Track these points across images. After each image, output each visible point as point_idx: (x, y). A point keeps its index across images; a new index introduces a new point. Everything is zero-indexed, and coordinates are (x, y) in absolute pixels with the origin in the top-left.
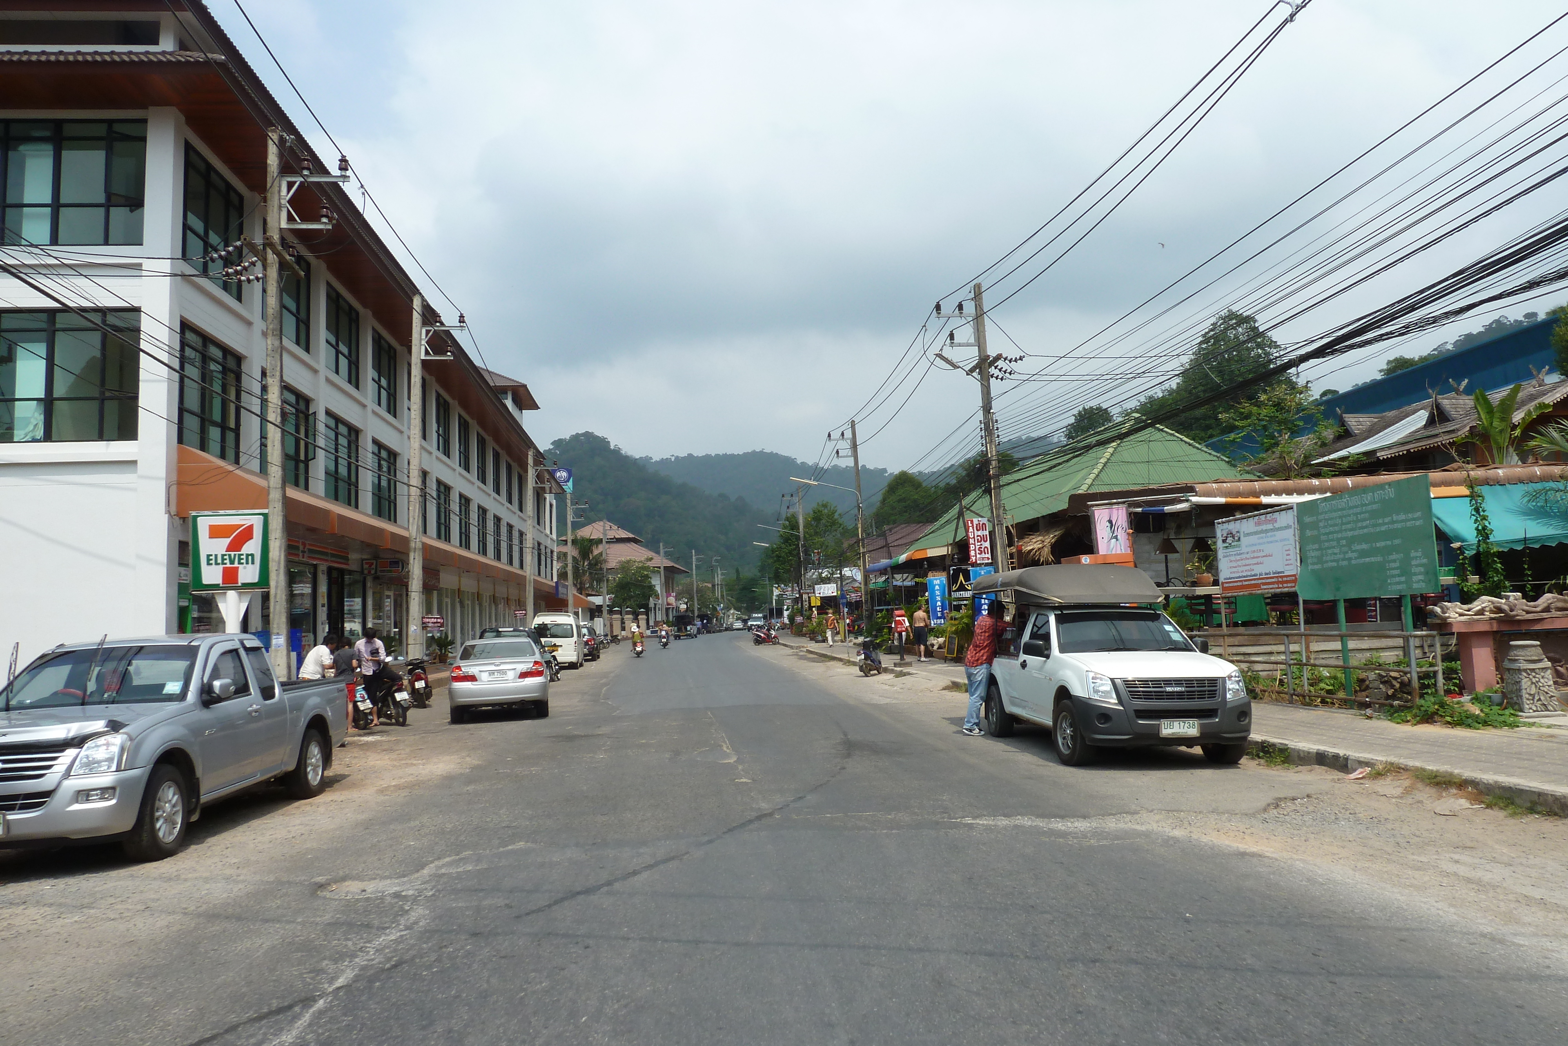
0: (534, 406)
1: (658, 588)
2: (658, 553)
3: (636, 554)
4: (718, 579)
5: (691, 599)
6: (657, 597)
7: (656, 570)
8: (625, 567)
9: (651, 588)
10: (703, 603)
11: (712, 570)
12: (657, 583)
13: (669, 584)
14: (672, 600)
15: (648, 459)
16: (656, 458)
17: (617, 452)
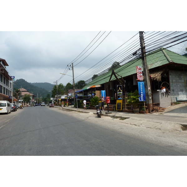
0: (8, 65)
1: (31, 99)
2: (31, 93)
3: (28, 93)
4: (41, 98)
5: (37, 101)
6: (31, 100)
7: (31, 96)
8: (25, 95)
9: (30, 98)
10: (39, 101)
11: (40, 96)
12: (31, 98)
13: (33, 98)
14: (34, 100)
15: (31, 83)
16: (32, 83)
17: (26, 82)
